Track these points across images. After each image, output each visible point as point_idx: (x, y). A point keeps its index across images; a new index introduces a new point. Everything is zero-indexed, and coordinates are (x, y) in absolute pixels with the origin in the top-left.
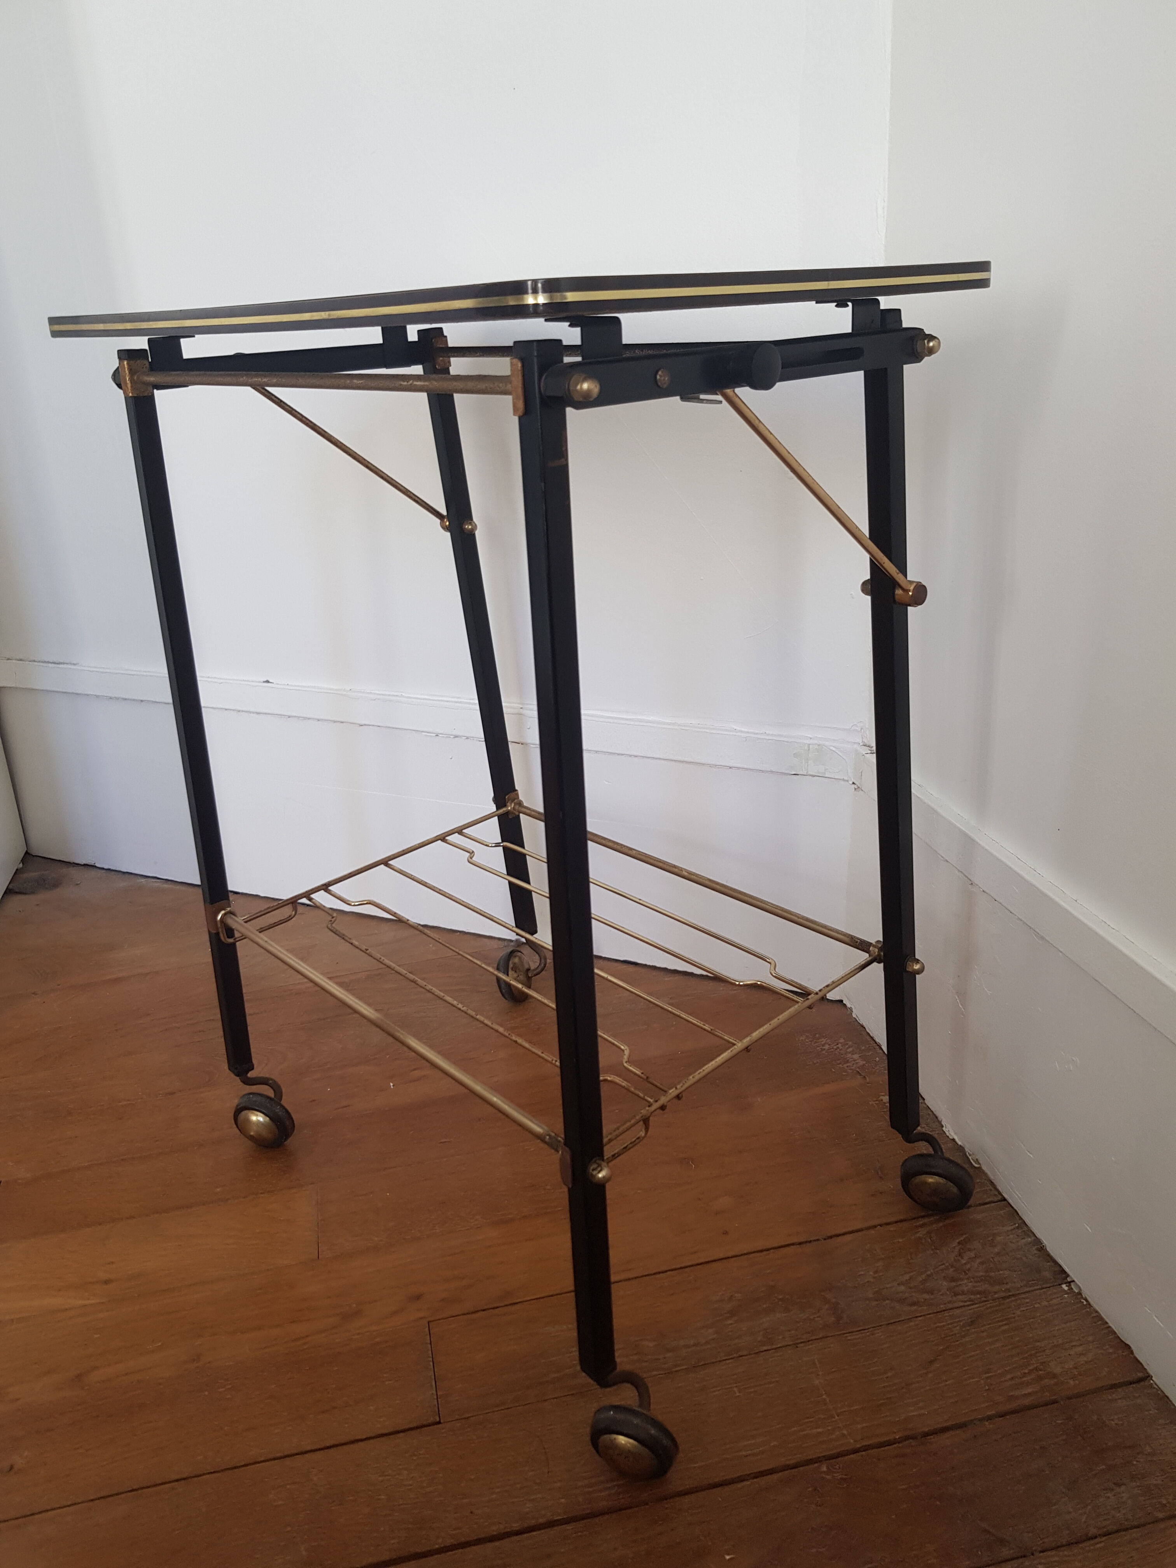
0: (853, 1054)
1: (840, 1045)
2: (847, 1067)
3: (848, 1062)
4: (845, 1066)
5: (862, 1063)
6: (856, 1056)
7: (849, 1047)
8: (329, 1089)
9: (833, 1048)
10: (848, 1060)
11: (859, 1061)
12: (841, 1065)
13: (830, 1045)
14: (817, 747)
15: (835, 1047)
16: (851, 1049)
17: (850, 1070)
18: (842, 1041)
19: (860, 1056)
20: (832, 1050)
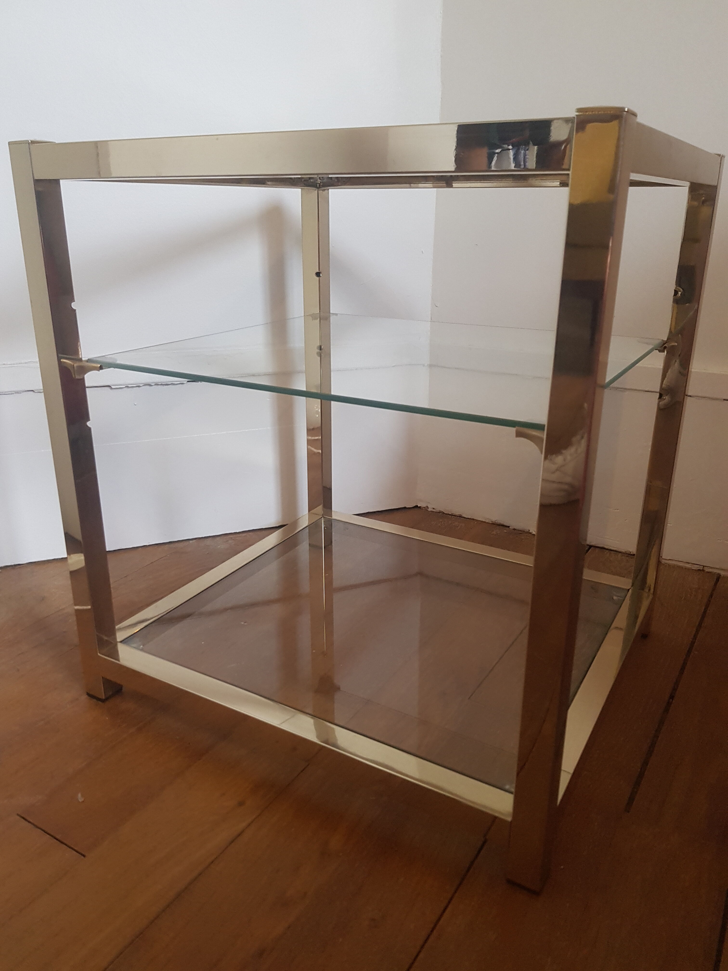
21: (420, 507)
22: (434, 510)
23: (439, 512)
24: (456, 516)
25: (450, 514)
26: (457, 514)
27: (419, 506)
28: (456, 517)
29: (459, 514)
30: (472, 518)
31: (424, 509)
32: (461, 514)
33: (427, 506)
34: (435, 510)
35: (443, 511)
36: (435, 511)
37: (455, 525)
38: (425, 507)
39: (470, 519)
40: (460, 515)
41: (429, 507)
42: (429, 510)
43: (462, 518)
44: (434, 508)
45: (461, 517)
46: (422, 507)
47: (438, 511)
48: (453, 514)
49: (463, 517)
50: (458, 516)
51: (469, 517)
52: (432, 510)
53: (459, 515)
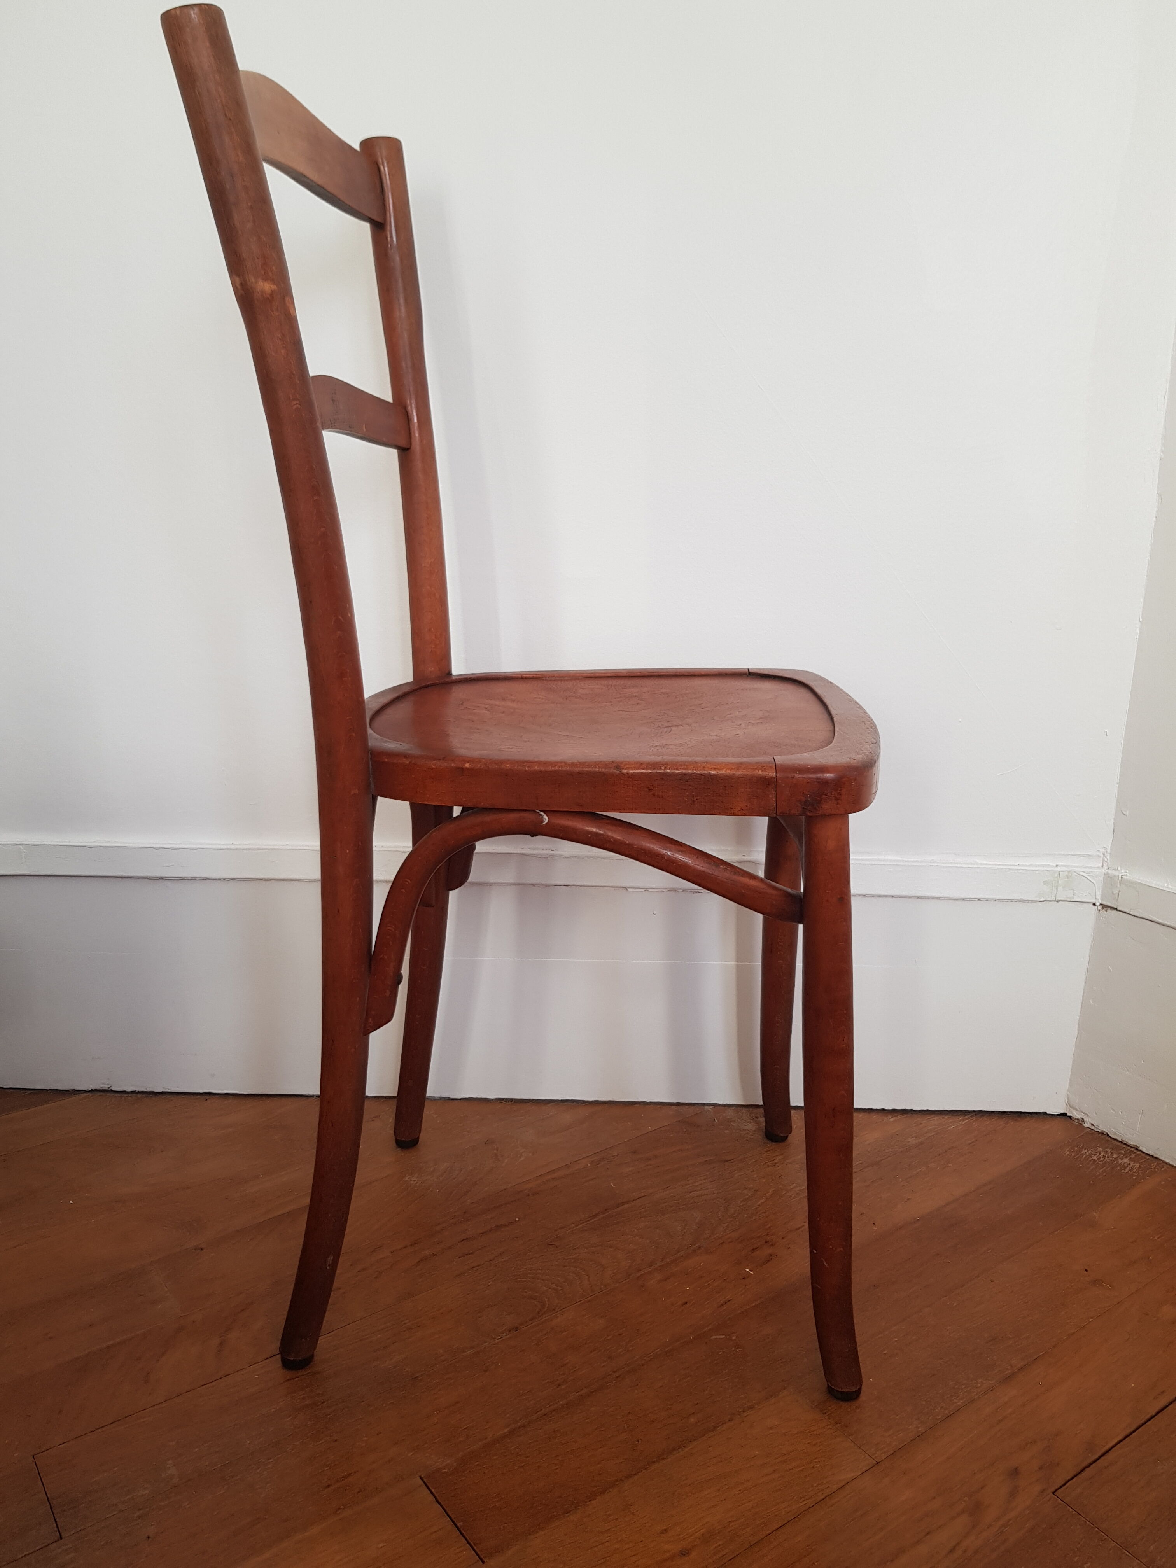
0: (1122, 1159)
1: (1102, 1154)
2: (1130, 1170)
3: (1125, 1168)
4: (1127, 1170)
5: (1137, 1165)
6: (1126, 1160)
7: (1112, 1153)
8: (688, 1288)
9: (1100, 1157)
10: (1125, 1166)
11: (1132, 1164)
12: (1123, 1171)
13: (1095, 1155)
14: (1067, 873)
15: (1102, 1157)
16: (1115, 1156)
17: (1135, 1172)
18: (1100, 1149)
19: (1129, 1160)
20: (1102, 1159)
21: (1070, 1117)
22: (1093, 1128)
23: (1102, 1133)
24: (1129, 1146)
25: (1121, 1140)
26: (1131, 1143)
27: (1069, 1114)
28: (1128, 1148)
29: (1135, 1144)
30: (1155, 1156)
31: (1076, 1121)
32: (1139, 1146)
33: (1083, 1119)
34: (1095, 1127)
35: (1108, 1132)
36: (1095, 1129)
37: (1123, 1163)
38: (1078, 1119)
39: (1153, 1156)
40: (1136, 1146)
41: (1085, 1120)
42: (1083, 1124)
43: (1139, 1153)
44: (1092, 1125)
45: (1136, 1149)
46: (1074, 1118)
47: (1099, 1131)
48: (1125, 1142)
49: (1140, 1150)
50: (1132, 1148)
51: (1151, 1153)
52: (1090, 1126)
53: (1133, 1145)
